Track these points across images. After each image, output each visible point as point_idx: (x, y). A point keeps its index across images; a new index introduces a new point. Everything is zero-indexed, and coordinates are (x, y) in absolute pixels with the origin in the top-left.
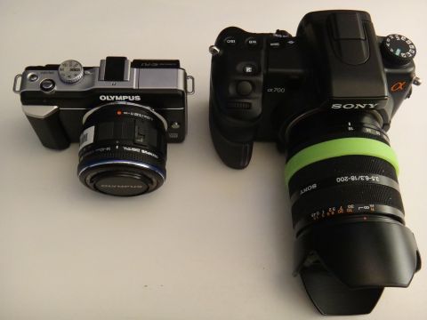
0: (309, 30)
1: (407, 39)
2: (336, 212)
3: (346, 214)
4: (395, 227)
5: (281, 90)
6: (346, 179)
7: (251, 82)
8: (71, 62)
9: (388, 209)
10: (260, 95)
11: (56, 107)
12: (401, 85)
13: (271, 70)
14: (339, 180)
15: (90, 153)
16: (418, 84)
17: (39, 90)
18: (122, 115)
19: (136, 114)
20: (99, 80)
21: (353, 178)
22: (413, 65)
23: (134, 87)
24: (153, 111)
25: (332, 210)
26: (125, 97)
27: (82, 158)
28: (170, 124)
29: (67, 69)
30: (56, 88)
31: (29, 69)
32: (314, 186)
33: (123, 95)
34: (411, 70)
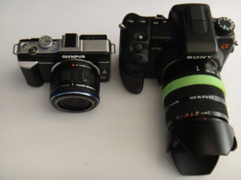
0: (175, 15)
1: (230, 20)
2: (189, 116)
3: (194, 116)
4: (222, 124)
5: (160, 49)
6: (195, 97)
7: (142, 44)
8: (46, 37)
9: (218, 114)
10: (147, 51)
11: (37, 62)
12: (227, 45)
13: (153, 37)
14: (191, 98)
15: (57, 88)
16: (237, 45)
17: (28, 52)
18: (75, 66)
19: (83, 66)
20: (62, 47)
21: (199, 97)
22: (233, 34)
23: (82, 50)
24: (92, 64)
25: (187, 115)
26: (76, 56)
27: (52, 91)
28: (101, 71)
29: (43, 41)
30: (37, 52)
31: (22, 41)
32: (178, 102)
33: (75, 55)
34: (232, 37)
